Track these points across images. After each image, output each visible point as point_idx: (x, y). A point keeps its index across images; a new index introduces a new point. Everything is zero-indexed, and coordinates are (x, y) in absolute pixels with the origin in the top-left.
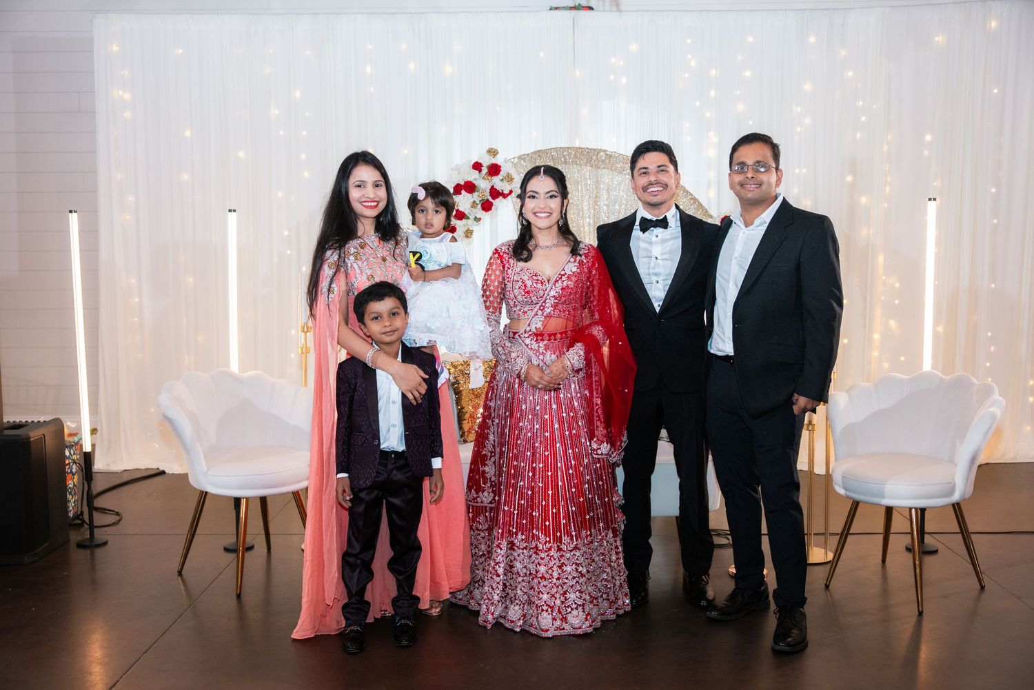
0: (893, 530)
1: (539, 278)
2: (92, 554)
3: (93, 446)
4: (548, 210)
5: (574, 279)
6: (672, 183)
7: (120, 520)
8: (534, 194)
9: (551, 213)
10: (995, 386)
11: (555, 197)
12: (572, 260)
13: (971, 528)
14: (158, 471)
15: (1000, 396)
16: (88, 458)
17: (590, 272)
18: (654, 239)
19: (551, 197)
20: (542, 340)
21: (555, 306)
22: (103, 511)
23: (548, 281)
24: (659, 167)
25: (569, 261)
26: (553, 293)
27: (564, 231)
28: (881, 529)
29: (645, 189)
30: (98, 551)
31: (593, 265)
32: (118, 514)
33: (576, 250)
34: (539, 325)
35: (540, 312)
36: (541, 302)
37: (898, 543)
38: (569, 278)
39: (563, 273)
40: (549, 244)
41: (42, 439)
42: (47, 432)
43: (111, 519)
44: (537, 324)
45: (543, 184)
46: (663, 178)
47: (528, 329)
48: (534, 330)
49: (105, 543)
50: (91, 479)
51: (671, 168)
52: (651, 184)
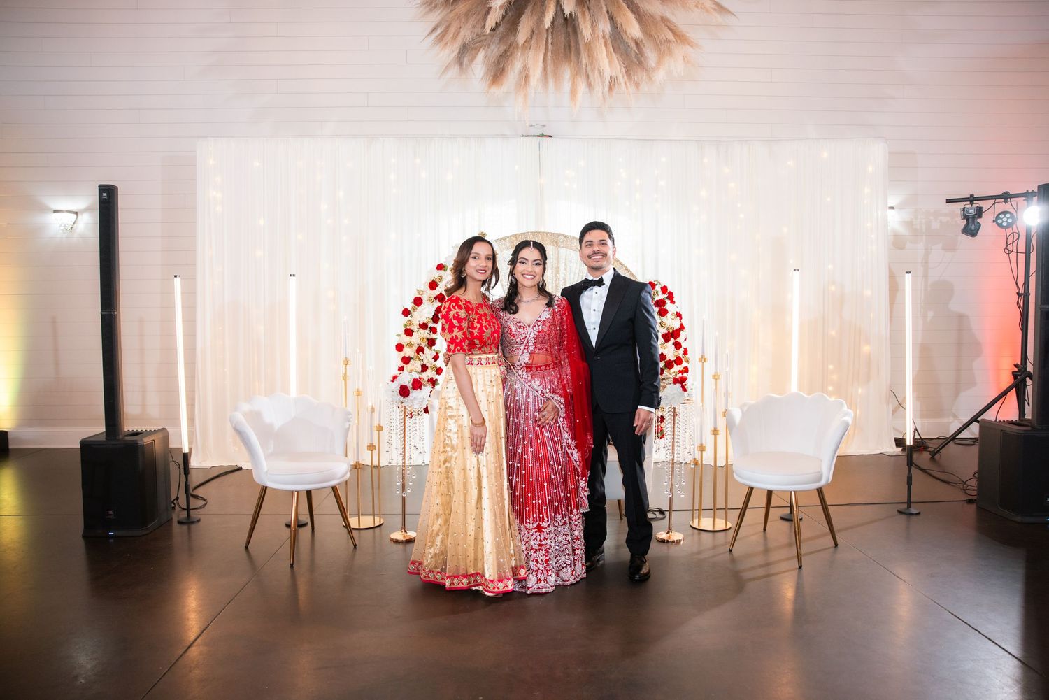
0: (772, 505)
1: (522, 325)
2: (189, 529)
3: (190, 449)
4: (533, 273)
5: (548, 324)
6: (610, 253)
7: (206, 504)
8: (525, 261)
9: (535, 276)
10: (845, 403)
11: (539, 264)
12: (547, 309)
13: (828, 502)
14: (236, 468)
15: (848, 408)
16: (186, 458)
17: (562, 319)
18: (594, 295)
19: (536, 264)
20: (531, 370)
21: (535, 344)
22: (196, 497)
23: (529, 326)
24: (601, 241)
25: (545, 310)
26: (533, 335)
27: (542, 289)
28: (764, 504)
29: (590, 257)
30: (193, 526)
31: (564, 314)
32: (205, 500)
33: (551, 302)
34: (527, 360)
35: (525, 351)
36: (526, 342)
37: (775, 514)
38: (544, 324)
39: (539, 319)
40: (530, 299)
41: (152, 444)
42: (157, 438)
43: (201, 503)
44: (525, 359)
45: (530, 254)
46: (603, 249)
47: (519, 364)
48: (523, 364)
49: (199, 521)
50: (188, 473)
51: (609, 242)
52: (595, 253)
